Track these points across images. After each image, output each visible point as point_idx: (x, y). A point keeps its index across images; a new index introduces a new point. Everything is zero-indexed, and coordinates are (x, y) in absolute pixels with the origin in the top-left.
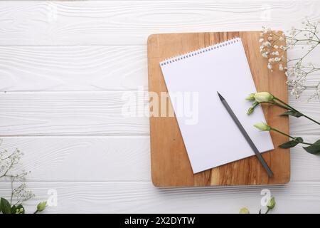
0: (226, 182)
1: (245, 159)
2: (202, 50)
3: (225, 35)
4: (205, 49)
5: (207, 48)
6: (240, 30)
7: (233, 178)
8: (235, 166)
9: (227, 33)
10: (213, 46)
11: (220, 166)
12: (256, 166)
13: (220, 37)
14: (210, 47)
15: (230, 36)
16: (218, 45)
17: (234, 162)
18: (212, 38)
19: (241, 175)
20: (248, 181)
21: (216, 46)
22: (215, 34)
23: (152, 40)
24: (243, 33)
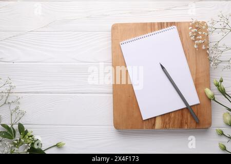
0: (166, 126)
1: (179, 110)
2: (149, 34)
3: (165, 24)
4: (151, 34)
5: (153, 33)
6: (176, 21)
7: (171, 123)
8: (173, 115)
9: (167, 23)
10: (157, 32)
11: (161, 115)
12: (187, 116)
13: (162, 26)
14: (155, 32)
15: (169, 25)
16: (161, 31)
17: (172, 112)
18: (156, 27)
19: (176, 122)
20: (181, 126)
21: (159, 31)
22: (158, 23)
23: (114, 28)
24: (178, 23)
